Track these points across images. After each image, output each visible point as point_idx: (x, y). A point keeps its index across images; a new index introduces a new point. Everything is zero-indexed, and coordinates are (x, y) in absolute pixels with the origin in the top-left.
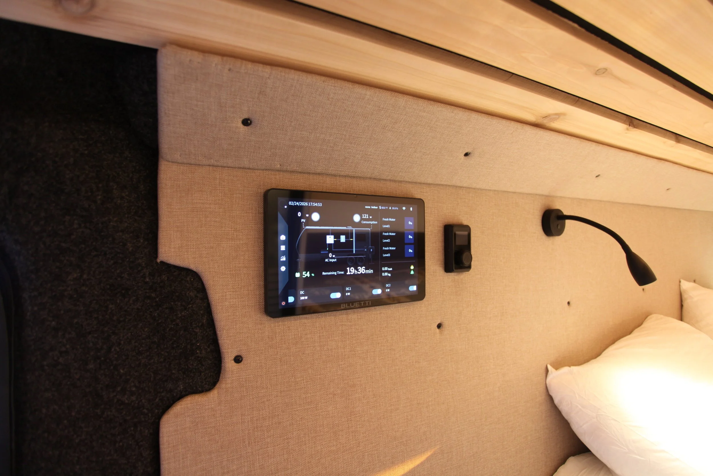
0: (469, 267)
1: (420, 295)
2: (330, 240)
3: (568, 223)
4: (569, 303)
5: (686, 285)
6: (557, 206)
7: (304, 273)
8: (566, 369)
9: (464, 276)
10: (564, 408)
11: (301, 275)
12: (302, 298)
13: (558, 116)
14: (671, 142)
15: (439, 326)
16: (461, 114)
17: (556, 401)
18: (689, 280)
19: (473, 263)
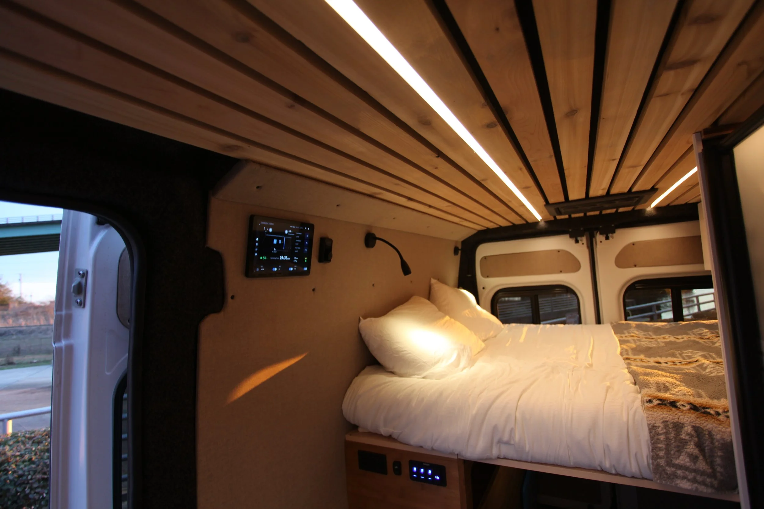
0: (330, 261)
1: (308, 273)
2: (275, 242)
3: (378, 242)
4: (373, 285)
5: (433, 281)
6: (374, 231)
7: (264, 257)
8: (369, 319)
9: (327, 265)
10: (366, 338)
11: (263, 258)
12: (262, 269)
13: (379, 194)
14: (427, 207)
15: (314, 290)
16: (340, 191)
17: (363, 336)
18: (435, 278)
19: (332, 260)
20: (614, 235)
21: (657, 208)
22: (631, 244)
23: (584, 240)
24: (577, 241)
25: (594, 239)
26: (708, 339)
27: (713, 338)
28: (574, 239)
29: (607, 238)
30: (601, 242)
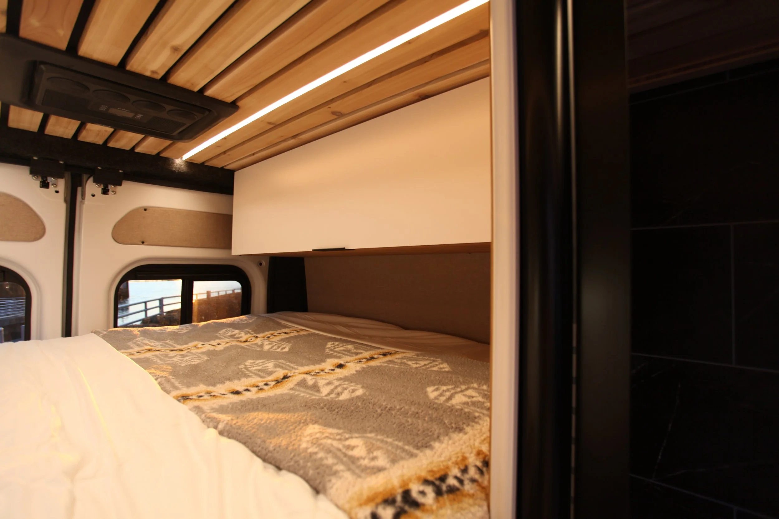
20: (119, 188)
21: (190, 163)
22: (141, 208)
23: (61, 184)
24: (45, 185)
25: (79, 189)
26: (246, 341)
27: (251, 339)
28: (40, 179)
29: (105, 192)
30: (93, 195)
